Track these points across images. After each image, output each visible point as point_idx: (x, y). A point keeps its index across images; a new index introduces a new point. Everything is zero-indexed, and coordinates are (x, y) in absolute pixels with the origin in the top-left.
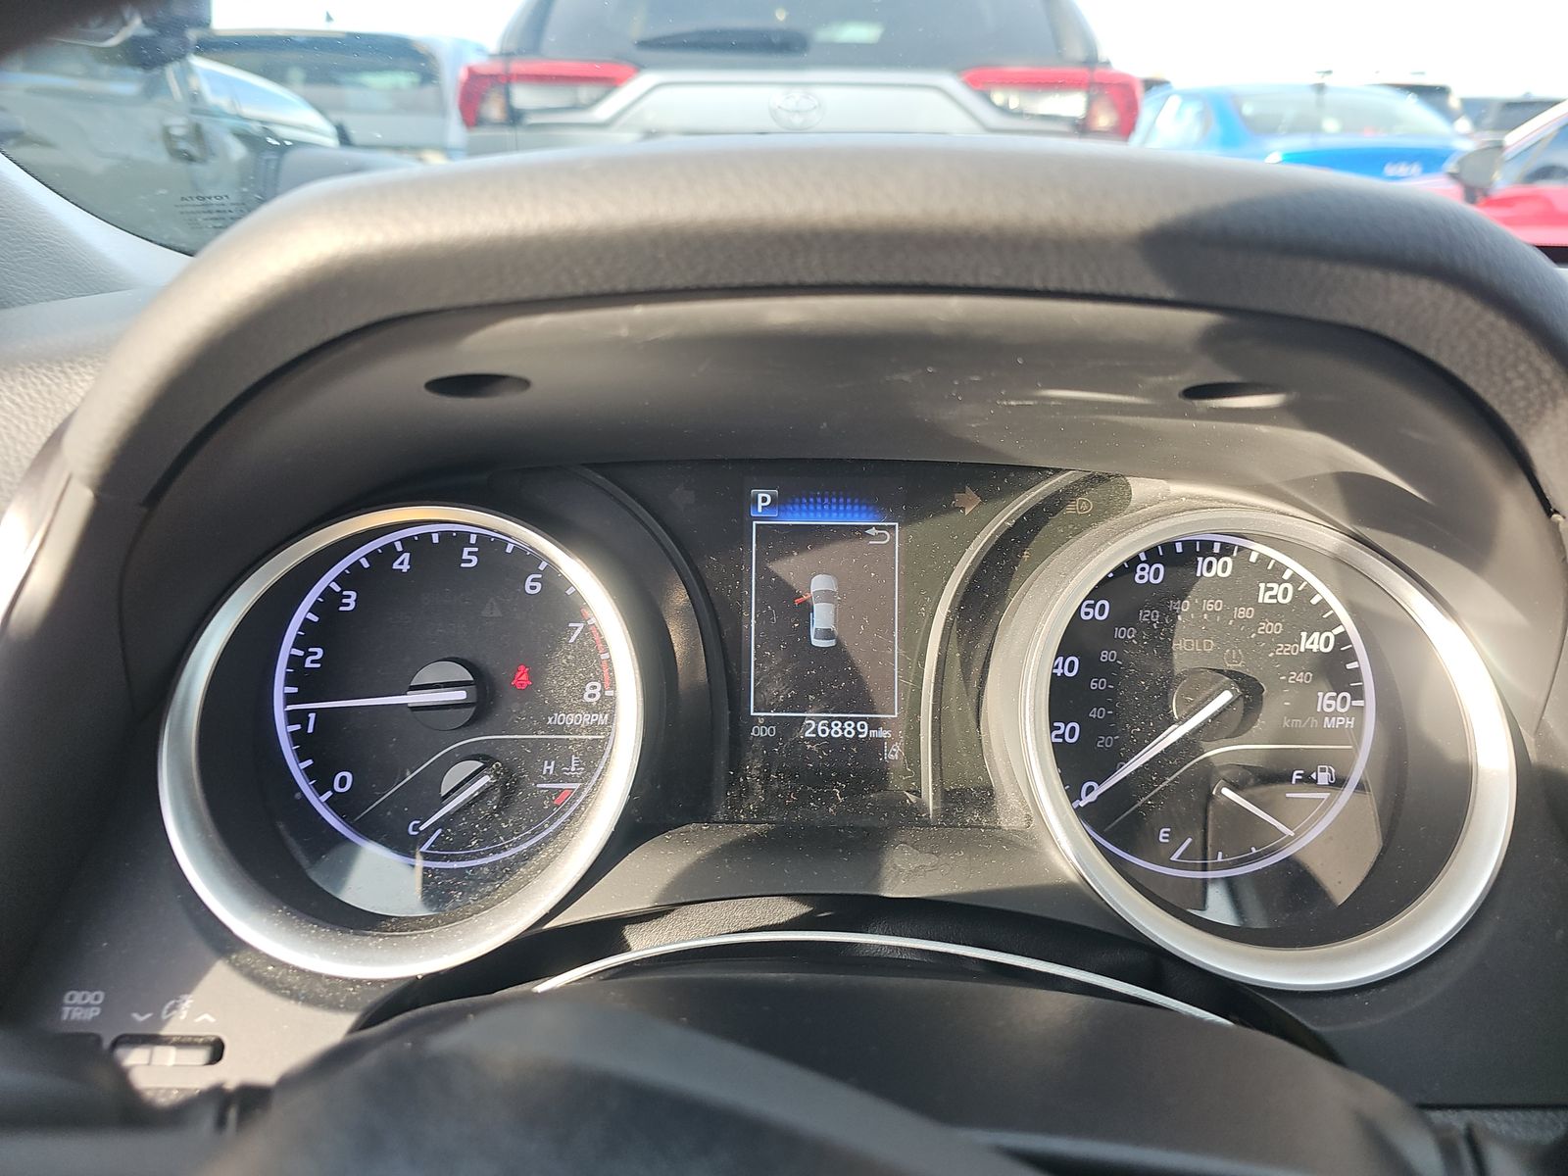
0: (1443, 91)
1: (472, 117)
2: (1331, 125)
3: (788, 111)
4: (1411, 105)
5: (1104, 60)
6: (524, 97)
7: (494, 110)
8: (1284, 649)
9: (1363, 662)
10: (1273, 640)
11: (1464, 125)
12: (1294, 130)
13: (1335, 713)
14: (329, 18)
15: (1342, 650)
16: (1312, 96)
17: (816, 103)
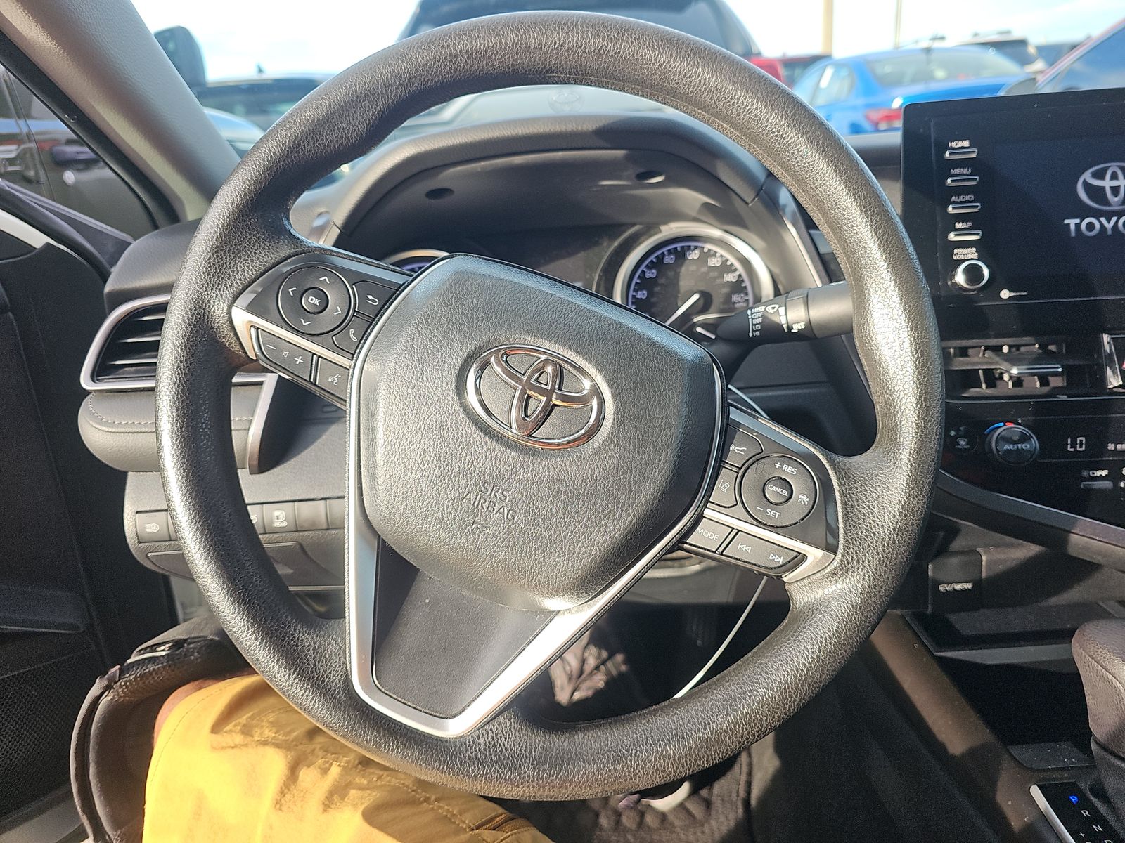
0: (1022, 43)
2: (940, 74)
3: (560, 103)
4: (992, 56)
5: (756, 52)
8: (719, 281)
9: (747, 283)
10: (715, 278)
11: (1039, 65)
12: (914, 81)
13: (739, 302)
14: (260, 71)
15: (740, 280)
16: (923, 57)
17: (578, 97)
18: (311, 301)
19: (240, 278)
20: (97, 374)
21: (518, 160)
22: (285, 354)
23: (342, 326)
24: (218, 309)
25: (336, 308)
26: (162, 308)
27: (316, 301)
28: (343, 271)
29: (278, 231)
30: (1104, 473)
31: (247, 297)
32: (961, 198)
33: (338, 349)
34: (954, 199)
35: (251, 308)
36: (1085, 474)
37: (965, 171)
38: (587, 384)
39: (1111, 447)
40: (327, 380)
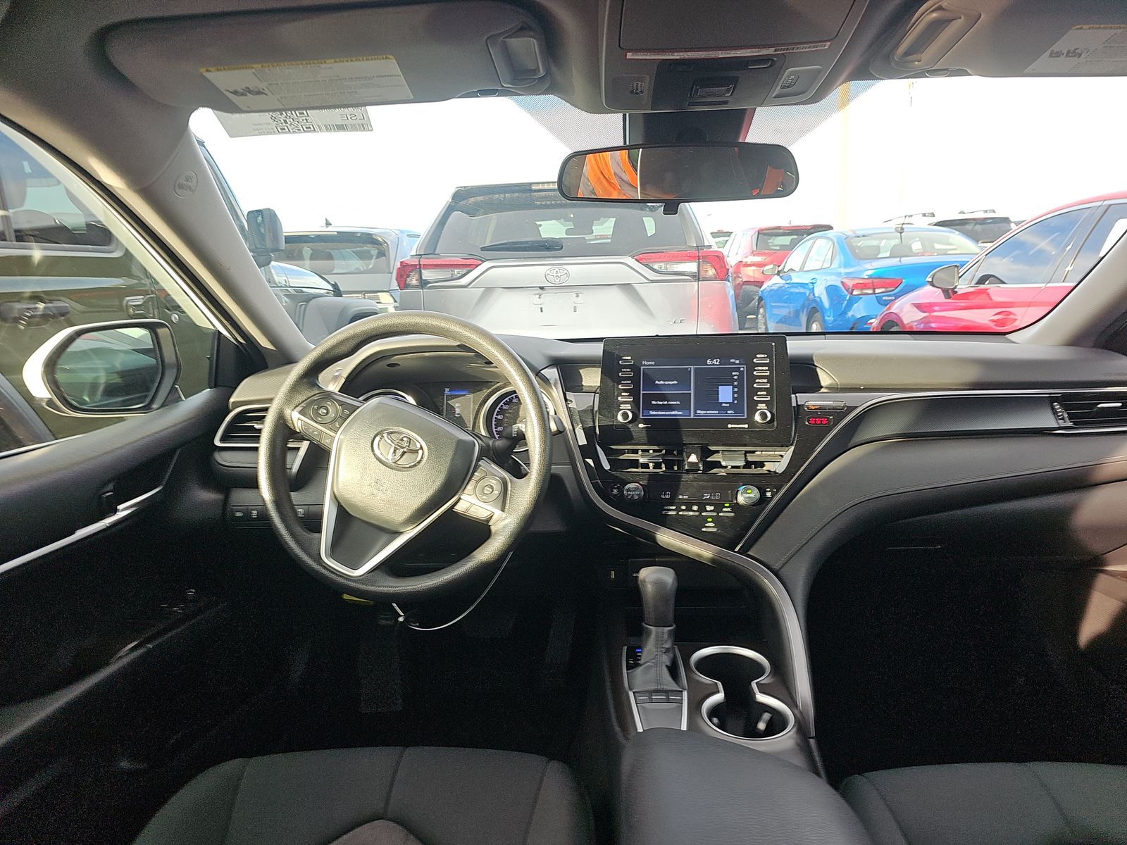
1: (403, 284)
6: (426, 274)
7: (414, 280)
14: (328, 224)
18: (322, 411)
19: (297, 402)
20: (223, 440)
21: (427, 354)
22: (311, 430)
23: (334, 420)
24: (288, 412)
25: (332, 415)
26: (266, 410)
27: (325, 411)
28: (337, 400)
29: (314, 385)
30: (674, 508)
31: (299, 408)
32: (626, 382)
33: (331, 429)
34: (623, 382)
35: (301, 412)
36: (666, 507)
37: (628, 370)
38: (419, 446)
39: (681, 497)
40: (325, 442)
